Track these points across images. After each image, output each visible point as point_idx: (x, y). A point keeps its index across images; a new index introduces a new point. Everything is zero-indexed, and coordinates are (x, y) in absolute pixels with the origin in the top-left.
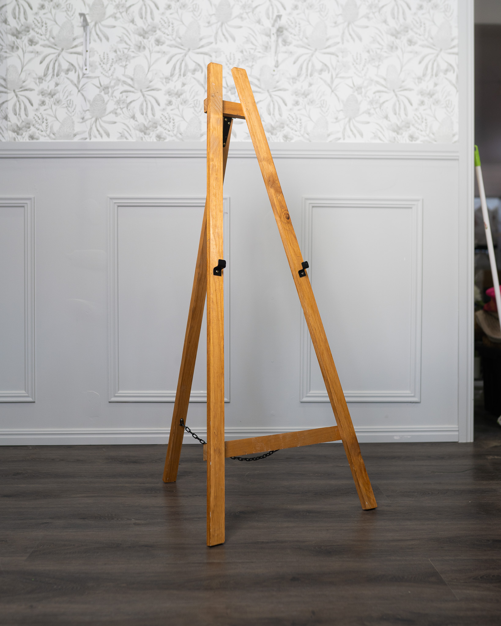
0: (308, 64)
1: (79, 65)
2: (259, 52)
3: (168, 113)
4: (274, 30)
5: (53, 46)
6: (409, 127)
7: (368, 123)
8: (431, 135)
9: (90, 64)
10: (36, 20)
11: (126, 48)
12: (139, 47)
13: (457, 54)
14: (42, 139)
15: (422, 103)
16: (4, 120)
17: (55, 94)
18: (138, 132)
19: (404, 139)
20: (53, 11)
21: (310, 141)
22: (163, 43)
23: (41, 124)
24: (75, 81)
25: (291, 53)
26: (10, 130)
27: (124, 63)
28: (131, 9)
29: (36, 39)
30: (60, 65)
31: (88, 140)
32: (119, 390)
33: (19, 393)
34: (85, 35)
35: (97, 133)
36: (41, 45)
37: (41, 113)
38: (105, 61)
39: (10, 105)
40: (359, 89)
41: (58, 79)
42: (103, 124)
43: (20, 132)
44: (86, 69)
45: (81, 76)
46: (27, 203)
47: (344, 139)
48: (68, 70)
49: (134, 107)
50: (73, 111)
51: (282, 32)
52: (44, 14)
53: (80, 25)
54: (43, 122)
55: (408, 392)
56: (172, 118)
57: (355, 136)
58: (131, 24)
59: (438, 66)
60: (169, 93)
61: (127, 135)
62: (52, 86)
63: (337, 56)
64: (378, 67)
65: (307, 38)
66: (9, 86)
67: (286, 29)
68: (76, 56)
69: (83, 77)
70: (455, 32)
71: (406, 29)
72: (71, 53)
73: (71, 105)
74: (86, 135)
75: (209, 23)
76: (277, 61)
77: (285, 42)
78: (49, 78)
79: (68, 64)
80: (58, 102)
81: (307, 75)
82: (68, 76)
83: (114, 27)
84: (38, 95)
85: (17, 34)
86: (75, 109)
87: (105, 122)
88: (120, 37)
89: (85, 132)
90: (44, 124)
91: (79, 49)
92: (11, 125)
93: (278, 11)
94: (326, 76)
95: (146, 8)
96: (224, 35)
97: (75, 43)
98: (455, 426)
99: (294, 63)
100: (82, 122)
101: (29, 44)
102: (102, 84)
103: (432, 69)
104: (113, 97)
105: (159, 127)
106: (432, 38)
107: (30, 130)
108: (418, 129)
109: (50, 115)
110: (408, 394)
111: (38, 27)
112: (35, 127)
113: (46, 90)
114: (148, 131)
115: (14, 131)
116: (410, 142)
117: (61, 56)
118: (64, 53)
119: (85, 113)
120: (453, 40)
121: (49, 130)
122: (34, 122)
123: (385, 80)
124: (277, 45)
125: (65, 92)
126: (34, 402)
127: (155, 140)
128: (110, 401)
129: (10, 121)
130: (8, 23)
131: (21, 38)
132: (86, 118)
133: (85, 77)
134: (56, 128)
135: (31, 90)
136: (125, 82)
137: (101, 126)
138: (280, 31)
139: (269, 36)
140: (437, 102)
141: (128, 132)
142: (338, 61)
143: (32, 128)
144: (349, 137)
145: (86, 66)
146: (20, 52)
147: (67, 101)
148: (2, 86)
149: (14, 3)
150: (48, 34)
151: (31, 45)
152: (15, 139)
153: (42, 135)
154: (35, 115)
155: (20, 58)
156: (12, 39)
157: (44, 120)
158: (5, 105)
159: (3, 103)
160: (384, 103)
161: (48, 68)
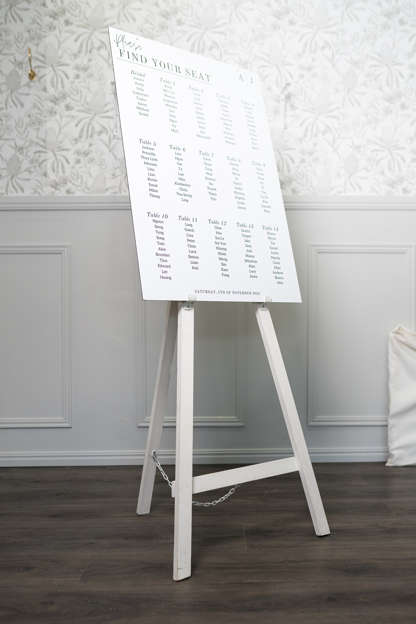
0: (313, 126)
1: (110, 128)
2: (270, 116)
4: (283, 97)
5: (87, 111)
6: (402, 182)
7: (366, 178)
10: (72, 88)
14: (77, 194)
15: (414, 160)
16: (44, 177)
17: (88, 154)
19: (397, 192)
20: (87, 80)
21: (315, 194)
24: (107, 142)
25: (298, 116)
26: (49, 186)
29: (72, 105)
30: (93, 128)
31: (118, 194)
32: (146, 417)
33: (57, 420)
34: (116, 101)
35: (126, 188)
36: (76, 111)
37: (76, 171)
39: (49, 163)
40: (358, 148)
41: (92, 140)
43: (58, 187)
44: (116, 132)
45: (112, 137)
46: (64, 251)
47: (345, 192)
48: (100, 133)
50: (105, 169)
52: (79, 83)
53: (111, 92)
54: (78, 178)
57: (355, 190)
62: (86, 146)
63: (339, 119)
64: (374, 128)
65: (312, 103)
66: (48, 147)
67: (294, 96)
68: (107, 120)
69: (113, 138)
71: (399, 95)
72: (103, 117)
73: (103, 163)
74: (117, 190)
76: (286, 125)
77: (293, 107)
78: (83, 139)
79: (100, 127)
80: (91, 161)
81: (312, 136)
82: (100, 137)
84: (74, 154)
85: (55, 101)
86: (106, 167)
89: (115, 187)
90: (79, 180)
91: (110, 114)
92: (50, 181)
93: (287, 80)
94: (329, 136)
97: (107, 108)
99: (301, 125)
100: (113, 178)
101: (66, 109)
107: (66, 186)
108: (410, 183)
109: (84, 172)
111: (73, 94)
112: (71, 183)
113: (81, 150)
115: (52, 186)
116: (404, 195)
117: (94, 120)
118: (96, 117)
119: (116, 170)
121: (83, 185)
123: (381, 140)
124: (286, 110)
125: (98, 152)
126: (71, 427)
128: (139, 426)
129: (49, 177)
130: (47, 91)
131: (59, 104)
132: (116, 174)
133: (115, 138)
134: (90, 184)
135: (68, 150)
138: (288, 97)
139: (278, 101)
142: (339, 124)
143: (68, 183)
144: (349, 190)
145: (116, 128)
146: (58, 117)
147: (100, 159)
148: (42, 146)
149: (53, 73)
150: (83, 100)
151: (68, 110)
152: (53, 193)
153: (77, 190)
154: (71, 172)
155: (57, 122)
156: (50, 105)
157: (80, 177)
158: (44, 164)
159: (43, 161)
160: (380, 160)
161: (82, 130)
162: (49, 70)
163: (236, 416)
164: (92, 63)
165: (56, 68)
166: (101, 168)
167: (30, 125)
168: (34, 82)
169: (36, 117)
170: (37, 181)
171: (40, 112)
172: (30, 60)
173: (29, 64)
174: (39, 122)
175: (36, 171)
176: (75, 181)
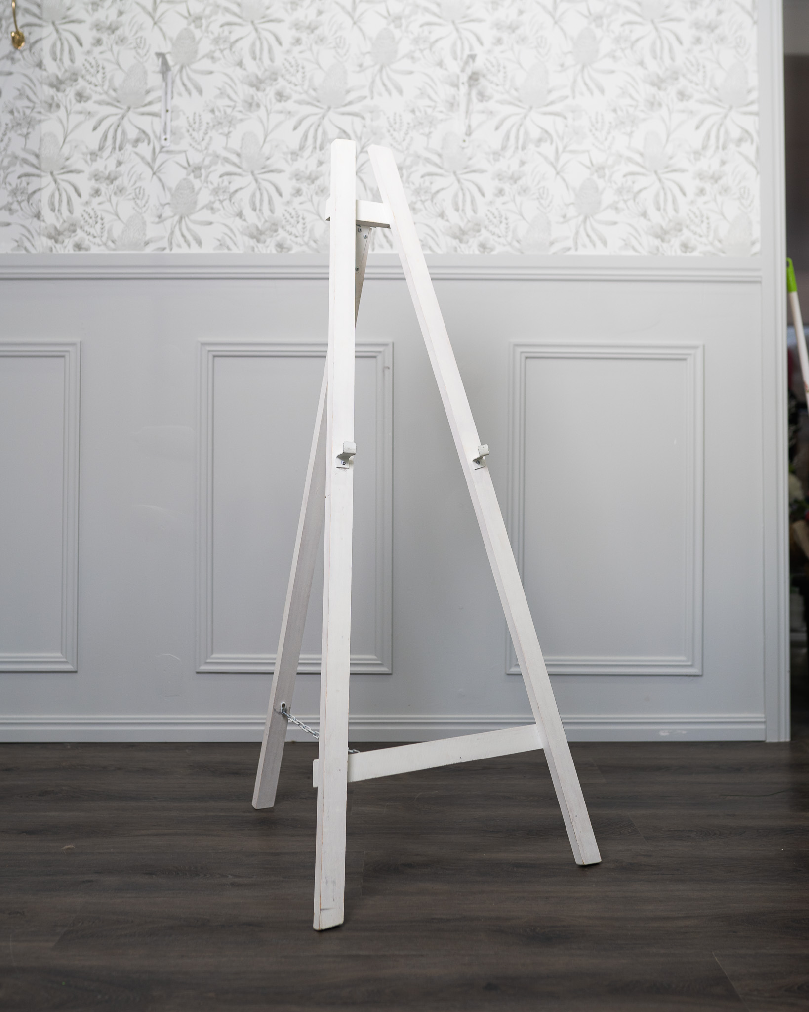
0: (518, 131)
1: (154, 132)
2: (441, 112)
3: (294, 209)
4: (464, 78)
5: (114, 103)
6: (680, 230)
7: (615, 223)
8: (717, 243)
9: (171, 131)
10: (88, 62)
11: (229, 106)
12: (251, 105)
13: (757, 114)
14: (95, 250)
15: (702, 192)
16: (35, 220)
17: (115, 179)
18: (246, 239)
19: (672, 249)
20: (116, 48)
21: (522, 253)
22: (288, 98)
23: (93, 226)
24: (149, 157)
25: (491, 112)
26: (44, 235)
27: (226, 130)
28: (239, 45)
29: (88, 92)
30: (124, 133)
31: (167, 251)
32: (212, 653)
33: (52, 657)
34: (164, 84)
35: (181, 240)
36: (95, 102)
37: (93, 209)
38: (196, 125)
39: (45, 196)
40: (600, 169)
41: (122, 154)
42: (192, 226)
43: (61, 238)
45: (157, 150)
46: (68, 351)
47: (576, 249)
48: (137, 141)
49: (241, 199)
50: (144, 206)
51: (477, 80)
52: (101, 53)
53: (158, 69)
54: (96, 223)
55: (683, 658)
56: (301, 217)
57: (594, 245)
58: (238, 68)
59: (727, 132)
60: (297, 176)
61: (229, 242)
62: (111, 165)
63: (565, 118)
64: (630, 135)
65: (516, 90)
66: (43, 166)
67: (484, 76)
68: (149, 118)
69: (160, 152)
70: (753, 80)
71: (675, 76)
72: (143, 114)
73: (141, 196)
74: (165, 243)
75: (361, 66)
76: (469, 126)
77: (482, 96)
78: (106, 153)
79: (137, 131)
80: (120, 191)
81: (517, 148)
82: (137, 150)
83: (211, 73)
84: (90, 179)
85: (57, 84)
86: (147, 202)
87: (195, 222)
88: (220, 89)
89: (162, 238)
90: (98, 226)
91: (155, 108)
92: (46, 228)
93: (471, 49)
94: (547, 149)
95: (261, 43)
96: (384, 85)
97: (149, 98)
98: (759, 716)
99: (497, 128)
100: (158, 223)
101: (76, 100)
102: (191, 162)
103: (717, 138)
104: (207, 183)
105: (280, 231)
106: (716, 89)
107: (75, 236)
108: (695, 233)
109: (107, 211)
110: (683, 661)
111: (90, 73)
112: (84, 230)
113: (102, 172)
114: (262, 237)
115: (50, 237)
116: (683, 255)
117: (126, 119)
118: (131, 114)
119: (163, 208)
120: (749, 92)
121: (105, 234)
122: (82, 223)
123: (642, 155)
124: (469, 101)
125: (132, 176)
126: (76, 672)
127: (274, 252)
128: (198, 671)
129: (44, 221)
130: (43, 67)
131: (64, 91)
132: (164, 216)
133: (164, 152)
134: (116, 234)
135: (78, 172)
136: (226, 160)
137: (188, 229)
138: (474, 78)
139: (456, 86)
140: (725, 190)
141: (230, 238)
142: (566, 126)
143: (79, 231)
144: (584, 246)
145: (165, 133)
146: (62, 113)
147: (135, 189)
148: (33, 165)
149: (55, 35)
150: (107, 84)
151: (80, 102)
152: (51, 249)
153: (95, 243)
154: (85, 211)
155: (61, 122)
156: (49, 91)
157: (99, 219)
158: (36, 196)
159: (34, 192)
160: (640, 191)
161: (105, 137)
162: (48, 30)
163: (376, 655)
164: (124, 18)
165: (61, 27)
166: (137, 204)
167: (13, 127)
168: (21, 52)
169: (24, 114)
170: (24, 226)
171: (31, 105)
172: (14, 14)
173: (12, 20)
174: (29, 123)
175: (22, 209)
176: (91, 227)
